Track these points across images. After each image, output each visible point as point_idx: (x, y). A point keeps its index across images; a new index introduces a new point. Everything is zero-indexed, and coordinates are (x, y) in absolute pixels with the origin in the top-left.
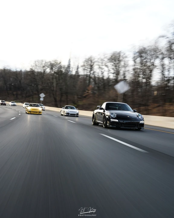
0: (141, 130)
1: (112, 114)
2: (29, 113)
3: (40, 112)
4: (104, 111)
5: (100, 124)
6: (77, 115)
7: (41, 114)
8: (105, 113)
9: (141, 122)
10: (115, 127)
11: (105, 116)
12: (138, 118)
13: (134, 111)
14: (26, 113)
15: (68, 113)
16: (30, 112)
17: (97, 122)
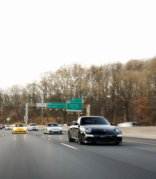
0: (120, 144)
1: (87, 129)
2: (15, 133)
3: (25, 131)
4: (79, 126)
5: (76, 141)
6: (60, 132)
7: (26, 133)
8: (80, 128)
9: (118, 136)
10: (91, 142)
11: (79, 132)
12: (114, 132)
13: (112, 125)
14: (13, 133)
15: (51, 131)
16: (16, 131)
17: (73, 138)
